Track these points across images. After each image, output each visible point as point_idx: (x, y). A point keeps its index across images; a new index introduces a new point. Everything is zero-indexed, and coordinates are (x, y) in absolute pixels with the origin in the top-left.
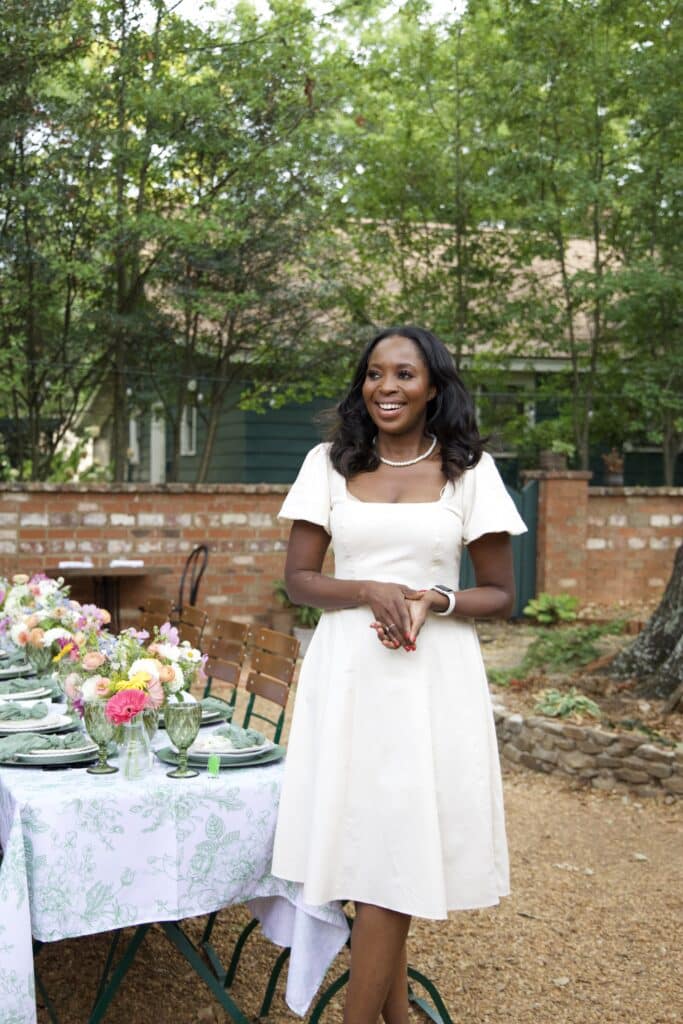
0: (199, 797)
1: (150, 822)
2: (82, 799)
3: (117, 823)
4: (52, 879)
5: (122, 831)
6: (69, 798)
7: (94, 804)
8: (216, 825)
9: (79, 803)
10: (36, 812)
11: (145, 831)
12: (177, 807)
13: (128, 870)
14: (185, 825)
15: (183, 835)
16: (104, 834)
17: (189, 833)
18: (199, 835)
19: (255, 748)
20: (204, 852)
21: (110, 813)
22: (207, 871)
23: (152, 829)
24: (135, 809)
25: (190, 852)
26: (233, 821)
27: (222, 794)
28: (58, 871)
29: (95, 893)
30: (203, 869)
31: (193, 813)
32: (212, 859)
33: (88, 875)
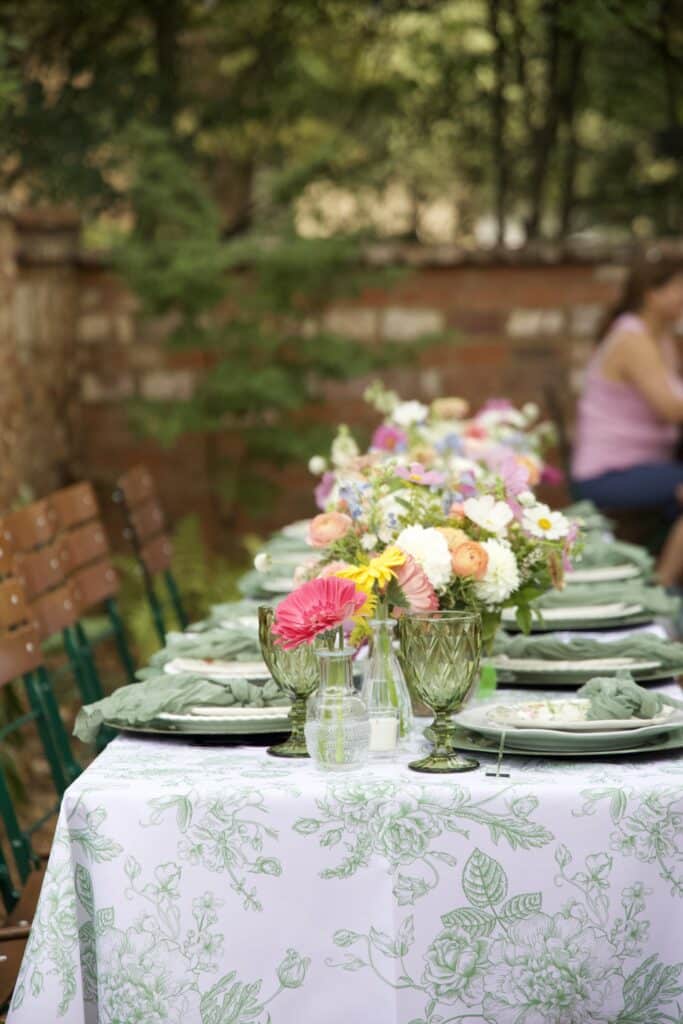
0: (446, 811)
1: (338, 855)
2: (192, 798)
3: (265, 854)
4: (125, 960)
5: (278, 871)
6: (166, 793)
7: (216, 808)
8: (485, 877)
9: (185, 806)
10: (95, 818)
11: (328, 874)
12: (395, 828)
13: (292, 955)
14: (415, 869)
15: (411, 891)
16: (240, 874)
17: (425, 887)
18: (450, 895)
20: (461, 933)
21: (251, 832)
22: (471, 973)
23: (343, 872)
24: (305, 825)
25: (430, 928)
26: (524, 870)
27: (498, 809)
28: (140, 943)
29: (220, 1000)
30: (460, 970)
31: (433, 844)
32: (479, 951)
33: (205, 959)
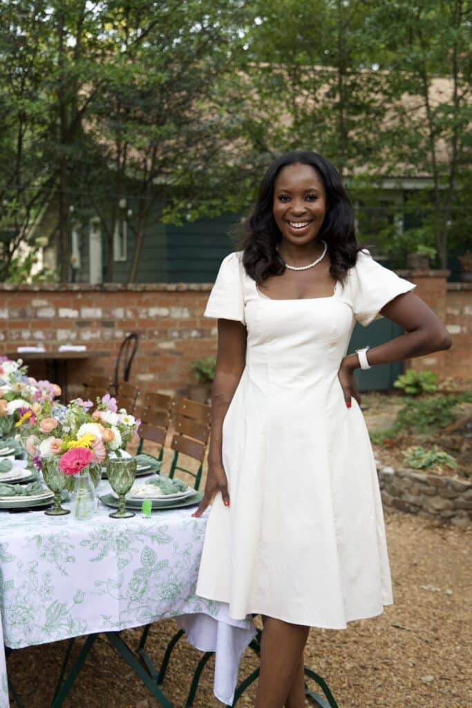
0: (136, 533)
1: (97, 552)
2: (42, 536)
3: (70, 555)
4: (18, 599)
5: (74, 560)
6: (31, 534)
7: (51, 539)
8: (149, 555)
9: (39, 538)
10: (4, 546)
11: (92, 560)
12: (118, 541)
13: (79, 592)
14: (125, 555)
15: (123, 563)
16: (59, 563)
17: (128, 561)
18: (137, 564)
19: (180, 493)
20: (140, 577)
21: (64, 547)
22: (143, 592)
23: (98, 559)
24: (85, 543)
25: (129, 576)
26: (163, 552)
27: (154, 531)
28: (24, 592)
29: (53, 610)
30: (140, 590)
31: (130, 546)
32: (146, 583)
33: (47, 596)
